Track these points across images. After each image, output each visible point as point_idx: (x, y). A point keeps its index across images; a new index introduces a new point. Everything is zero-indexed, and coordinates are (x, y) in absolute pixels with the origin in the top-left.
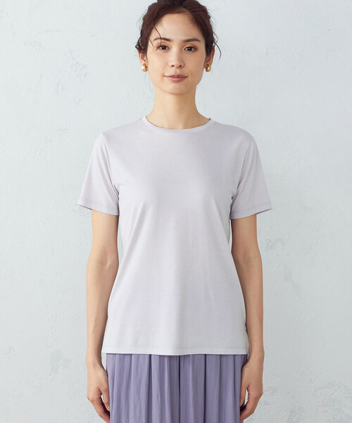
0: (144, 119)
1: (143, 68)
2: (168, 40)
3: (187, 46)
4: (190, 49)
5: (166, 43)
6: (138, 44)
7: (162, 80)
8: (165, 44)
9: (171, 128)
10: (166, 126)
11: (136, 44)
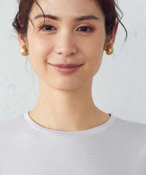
0: (26, 116)
1: (22, 51)
2: (54, 18)
3: (81, 25)
4: (84, 29)
5: (52, 22)
6: (16, 20)
7: (46, 68)
8: (50, 24)
9: (62, 130)
10: (54, 127)
11: (13, 21)
